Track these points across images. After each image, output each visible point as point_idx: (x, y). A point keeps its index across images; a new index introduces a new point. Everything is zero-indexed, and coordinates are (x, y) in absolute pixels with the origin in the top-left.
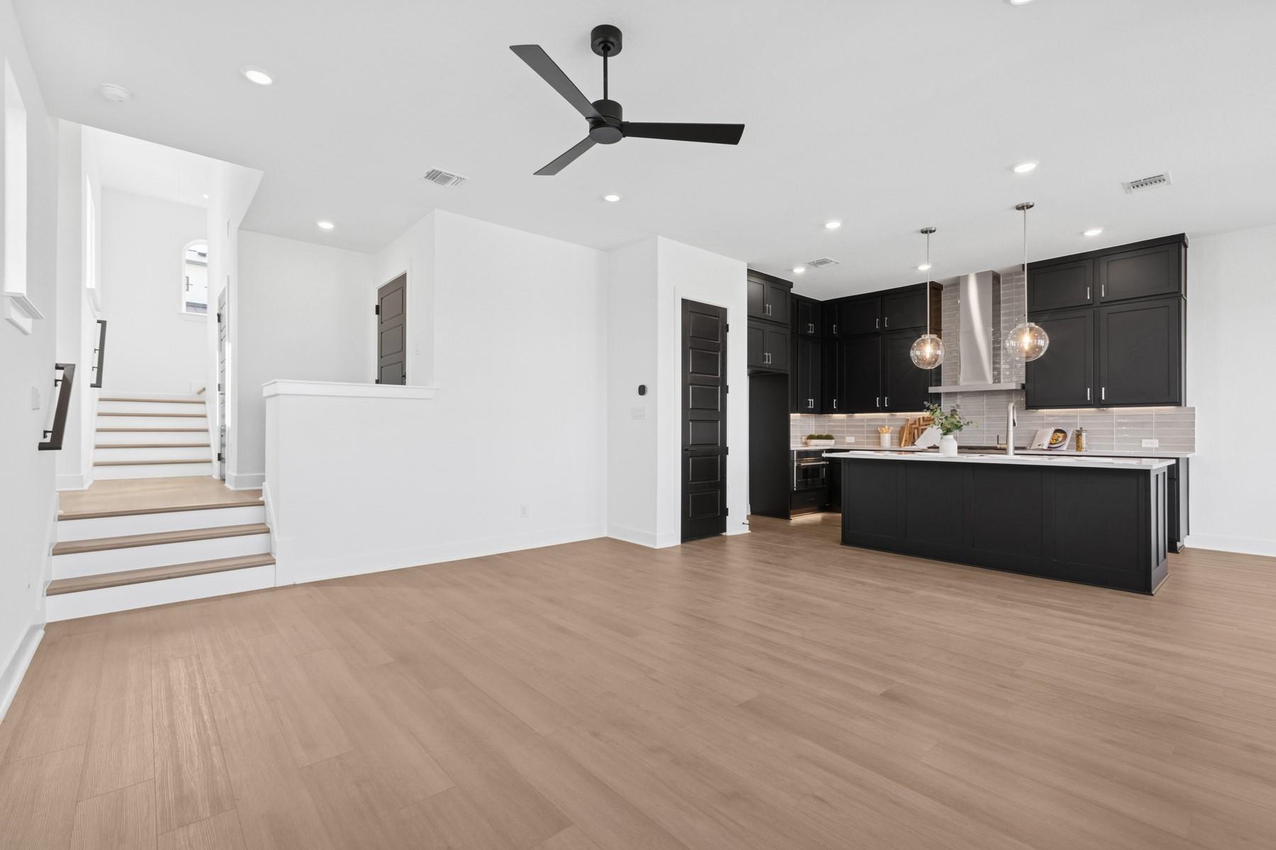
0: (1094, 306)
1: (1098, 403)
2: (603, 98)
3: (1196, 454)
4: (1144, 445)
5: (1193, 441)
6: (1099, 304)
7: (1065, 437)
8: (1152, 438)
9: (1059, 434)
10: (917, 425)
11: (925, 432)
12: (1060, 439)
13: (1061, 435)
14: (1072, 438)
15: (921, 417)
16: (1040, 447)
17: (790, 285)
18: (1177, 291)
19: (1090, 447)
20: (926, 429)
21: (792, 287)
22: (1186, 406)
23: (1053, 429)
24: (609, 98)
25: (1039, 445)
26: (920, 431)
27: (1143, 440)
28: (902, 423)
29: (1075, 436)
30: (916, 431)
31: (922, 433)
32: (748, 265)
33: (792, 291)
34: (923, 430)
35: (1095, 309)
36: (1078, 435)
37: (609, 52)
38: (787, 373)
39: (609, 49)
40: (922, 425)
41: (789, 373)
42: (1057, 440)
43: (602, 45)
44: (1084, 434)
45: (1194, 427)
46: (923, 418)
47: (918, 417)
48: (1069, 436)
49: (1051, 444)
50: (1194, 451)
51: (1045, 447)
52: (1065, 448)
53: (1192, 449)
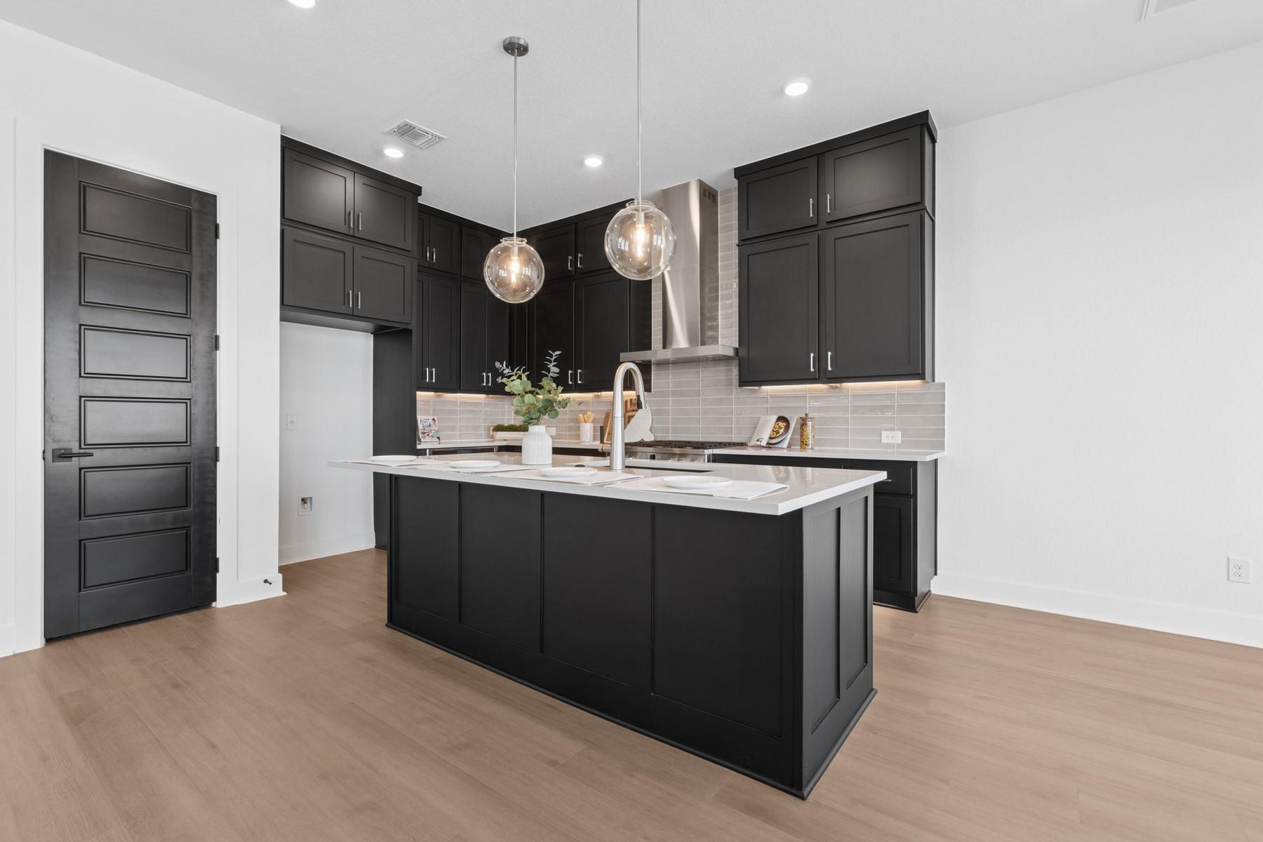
0: (820, 227)
1: (821, 376)
3: (945, 453)
4: (884, 440)
5: (942, 433)
6: (825, 225)
7: (787, 427)
8: (893, 430)
9: (781, 424)
11: (633, 421)
12: (781, 431)
13: (782, 424)
14: (795, 428)
15: (629, 399)
16: (758, 443)
17: (417, 190)
18: (920, 201)
19: (819, 442)
20: (633, 416)
21: (420, 194)
22: (934, 381)
23: (775, 417)
25: (758, 440)
27: (883, 433)
28: (607, 409)
29: (799, 426)
31: (629, 422)
32: (282, 129)
33: (421, 200)
35: (820, 232)
36: (803, 423)
38: (409, 327)
40: (630, 411)
41: (413, 326)
42: (777, 432)
44: (809, 424)
45: (943, 412)
48: (792, 426)
49: (771, 438)
50: (944, 449)
51: (764, 443)
52: (785, 444)
53: (941, 446)
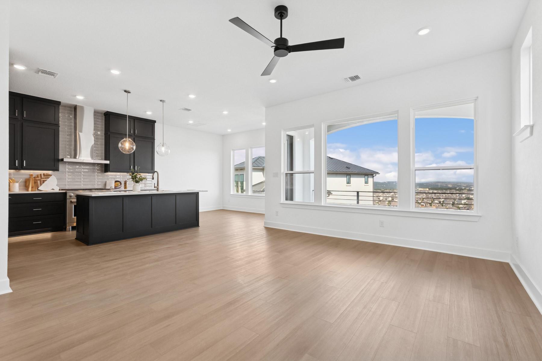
2: (280, 37)
10: (40, 178)
11: (46, 182)
15: (43, 173)
20: (46, 180)
24: (283, 37)
26: (42, 182)
28: (28, 177)
30: (39, 182)
31: (43, 182)
34: (44, 182)
37: (283, 18)
39: (283, 16)
40: (43, 178)
43: (280, 14)
46: (44, 174)
47: (40, 173)
